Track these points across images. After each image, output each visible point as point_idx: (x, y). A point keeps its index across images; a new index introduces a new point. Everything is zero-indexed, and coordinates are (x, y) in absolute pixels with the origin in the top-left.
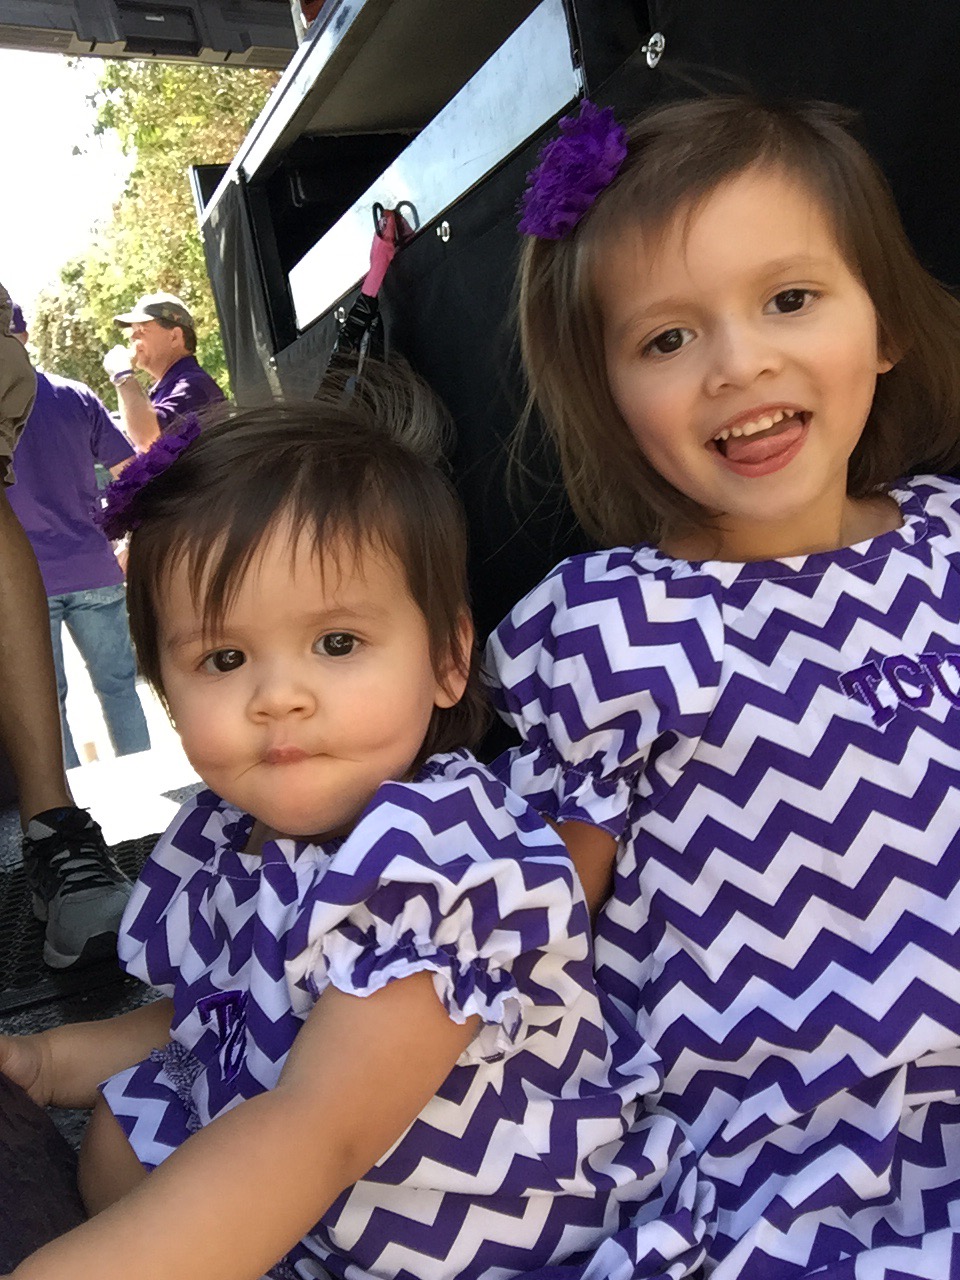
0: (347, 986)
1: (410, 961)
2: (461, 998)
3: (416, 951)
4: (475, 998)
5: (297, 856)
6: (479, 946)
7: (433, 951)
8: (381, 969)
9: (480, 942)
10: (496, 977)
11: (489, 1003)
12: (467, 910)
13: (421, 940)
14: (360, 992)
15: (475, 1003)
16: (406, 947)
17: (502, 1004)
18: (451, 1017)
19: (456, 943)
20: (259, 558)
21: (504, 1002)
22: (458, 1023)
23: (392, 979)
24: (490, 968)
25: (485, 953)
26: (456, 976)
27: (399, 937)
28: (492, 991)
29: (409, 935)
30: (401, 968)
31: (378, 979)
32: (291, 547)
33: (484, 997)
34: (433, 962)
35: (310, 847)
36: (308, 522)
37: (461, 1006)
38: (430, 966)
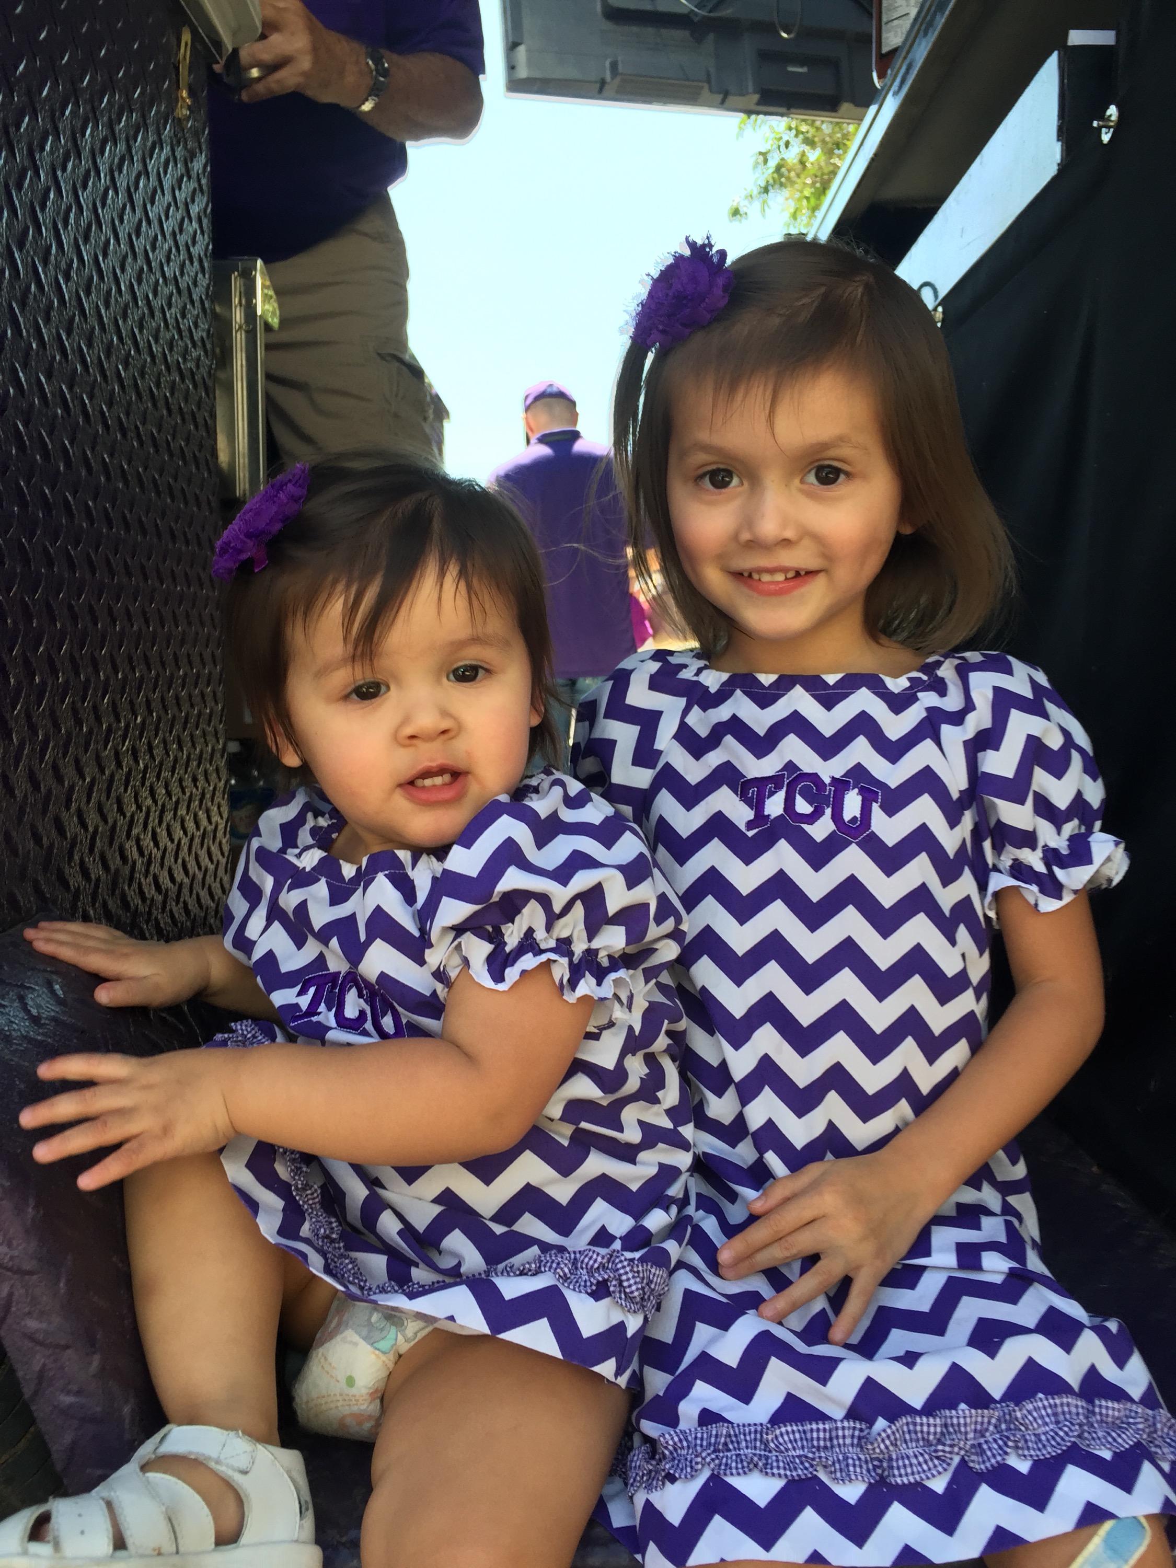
0: (488, 983)
1: (535, 955)
2: (573, 983)
3: (538, 945)
4: (586, 982)
5: (414, 866)
6: (590, 940)
7: (552, 944)
8: (512, 965)
9: (591, 935)
10: (605, 963)
11: (599, 984)
12: (579, 910)
13: (540, 935)
14: (501, 987)
15: (588, 985)
16: (529, 944)
17: (612, 983)
18: (564, 997)
19: (571, 936)
20: (409, 603)
21: (613, 981)
22: (571, 1002)
23: (523, 972)
24: (599, 956)
25: (595, 944)
26: (571, 963)
27: (522, 936)
28: (600, 975)
29: (530, 932)
30: (528, 962)
31: (512, 974)
32: (438, 587)
33: (593, 981)
34: (555, 953)
35: (424, 857)
36: (451, 567)
37: (573, 989)
38: (553, 956)
